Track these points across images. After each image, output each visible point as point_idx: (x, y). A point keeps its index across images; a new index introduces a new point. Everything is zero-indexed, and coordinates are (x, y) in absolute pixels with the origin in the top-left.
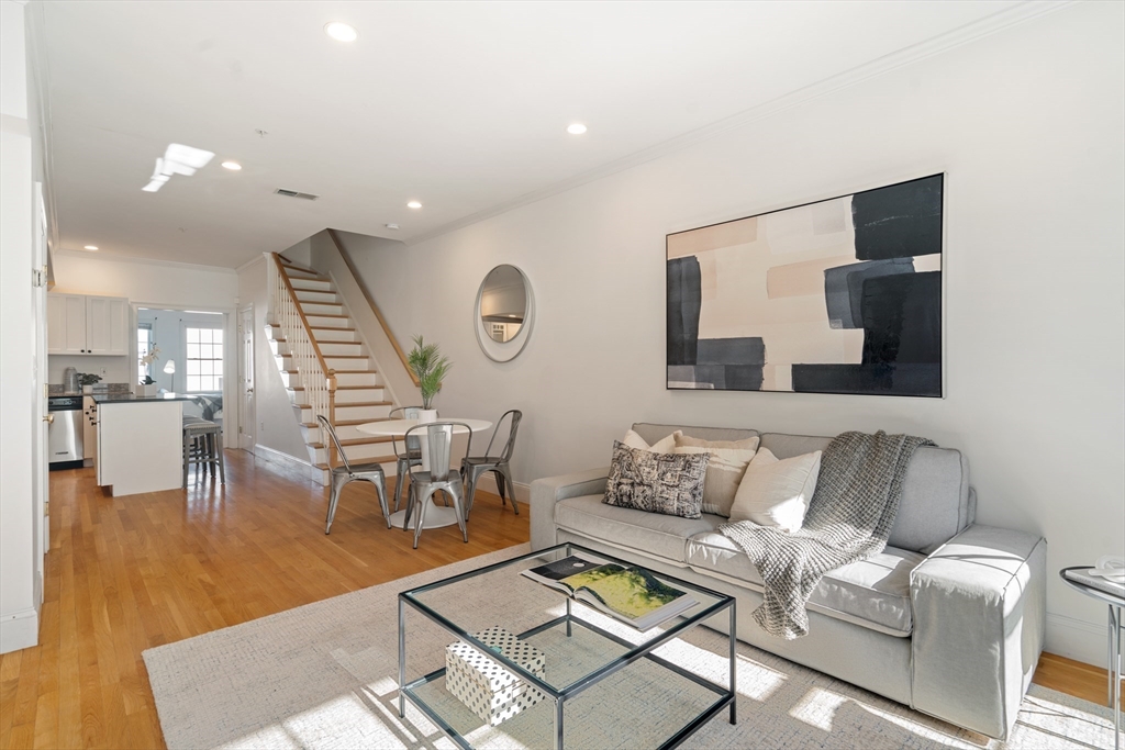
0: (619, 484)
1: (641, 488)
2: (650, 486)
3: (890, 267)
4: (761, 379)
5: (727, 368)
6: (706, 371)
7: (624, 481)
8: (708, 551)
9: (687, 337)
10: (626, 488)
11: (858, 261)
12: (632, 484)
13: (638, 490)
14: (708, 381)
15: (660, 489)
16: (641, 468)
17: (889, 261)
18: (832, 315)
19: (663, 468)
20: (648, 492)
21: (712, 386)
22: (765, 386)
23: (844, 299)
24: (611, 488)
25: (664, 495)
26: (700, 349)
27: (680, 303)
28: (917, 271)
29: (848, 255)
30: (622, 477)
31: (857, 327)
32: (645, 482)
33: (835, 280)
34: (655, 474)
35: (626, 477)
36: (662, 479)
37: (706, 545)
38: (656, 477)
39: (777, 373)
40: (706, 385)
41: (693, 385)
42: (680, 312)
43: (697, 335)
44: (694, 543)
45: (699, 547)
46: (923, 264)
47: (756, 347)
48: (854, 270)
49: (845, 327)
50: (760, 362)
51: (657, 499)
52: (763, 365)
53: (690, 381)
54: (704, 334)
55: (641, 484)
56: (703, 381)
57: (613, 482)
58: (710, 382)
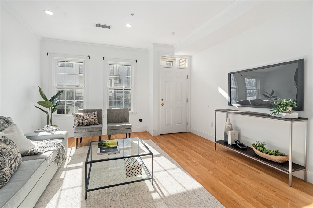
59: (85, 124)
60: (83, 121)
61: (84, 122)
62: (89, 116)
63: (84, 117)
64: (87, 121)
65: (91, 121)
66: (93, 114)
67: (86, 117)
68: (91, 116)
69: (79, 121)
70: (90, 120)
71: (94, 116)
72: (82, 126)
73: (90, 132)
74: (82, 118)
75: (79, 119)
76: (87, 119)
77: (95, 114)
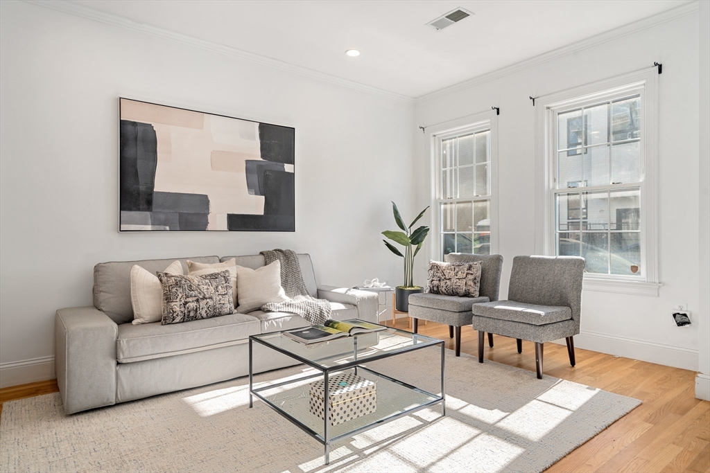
0: (186, 303)
1: (205, 301)
2: (211, 298)
3: (274, 166)
4: (207, 223)
5: (181, 215)
6: (162, 216)
7: (188, 300)
8: (276, 322)
9: (142, 188)
10: (192, 305)
11: (262, 159)
12: (197, 300)
13: (202, 303)
14: (162, 224)
15: (218, 298)
16: (201, 287)
17: (275, 163)
18: (249, 186)
19: (215, 284)
20: (211, 303)
21: (168, 228)
22: (209, 227)
23: (255, 178)
24: (178, 309)
25: (221, 302)
26: (155, 200)
27: (136, 159)
28: (286, 171)
29: (257, 155)
30: (187, 297)
31: (261, 195)
32: (207, 296)
33: (250, 166)
34: (212, 289)
35: (191, 296)
36: (218, 291)
37: (274, 319)
38: (213, 291)
39: (218, 219)
40: (162, 227)
41: (149, 227)
42: (135, 166)
43: (153, 187)
44: (266, 321)
45: (270, 322)
46: (288, 168)
47: (204, 201)
48: (260, 164)
49: (256, 194)
50: (206, 212)
51: (217, 306)
52: (209, 213)
53: (146, 224)
54: (159, 187)
55: (204, 298)
56: (159, 224)
57: (178, 303)
58: (165, 225)
59: (443, 290)
60: (440, 280)
61: (442, 283)
62: (457, 269)
63: (445, 272)
64: (449, 283)
65: (458, 284)
66: (467, 265)
67: (448, 271)
68: (460, 272)
69: (433, 280)
70: (454, 280)
71: (466, 272)
72: (438, 292)
73: (435, 311)
74: (439, 275)
75: (434, 276)
76: (450, 279)
77: (470, 268)
